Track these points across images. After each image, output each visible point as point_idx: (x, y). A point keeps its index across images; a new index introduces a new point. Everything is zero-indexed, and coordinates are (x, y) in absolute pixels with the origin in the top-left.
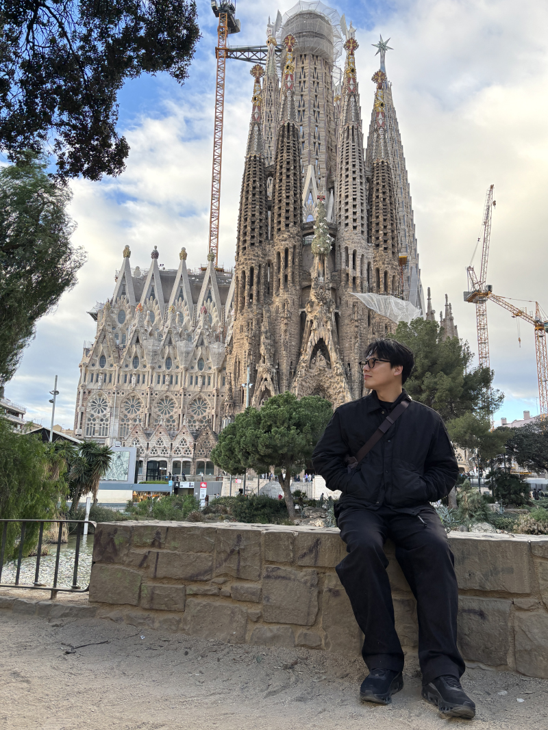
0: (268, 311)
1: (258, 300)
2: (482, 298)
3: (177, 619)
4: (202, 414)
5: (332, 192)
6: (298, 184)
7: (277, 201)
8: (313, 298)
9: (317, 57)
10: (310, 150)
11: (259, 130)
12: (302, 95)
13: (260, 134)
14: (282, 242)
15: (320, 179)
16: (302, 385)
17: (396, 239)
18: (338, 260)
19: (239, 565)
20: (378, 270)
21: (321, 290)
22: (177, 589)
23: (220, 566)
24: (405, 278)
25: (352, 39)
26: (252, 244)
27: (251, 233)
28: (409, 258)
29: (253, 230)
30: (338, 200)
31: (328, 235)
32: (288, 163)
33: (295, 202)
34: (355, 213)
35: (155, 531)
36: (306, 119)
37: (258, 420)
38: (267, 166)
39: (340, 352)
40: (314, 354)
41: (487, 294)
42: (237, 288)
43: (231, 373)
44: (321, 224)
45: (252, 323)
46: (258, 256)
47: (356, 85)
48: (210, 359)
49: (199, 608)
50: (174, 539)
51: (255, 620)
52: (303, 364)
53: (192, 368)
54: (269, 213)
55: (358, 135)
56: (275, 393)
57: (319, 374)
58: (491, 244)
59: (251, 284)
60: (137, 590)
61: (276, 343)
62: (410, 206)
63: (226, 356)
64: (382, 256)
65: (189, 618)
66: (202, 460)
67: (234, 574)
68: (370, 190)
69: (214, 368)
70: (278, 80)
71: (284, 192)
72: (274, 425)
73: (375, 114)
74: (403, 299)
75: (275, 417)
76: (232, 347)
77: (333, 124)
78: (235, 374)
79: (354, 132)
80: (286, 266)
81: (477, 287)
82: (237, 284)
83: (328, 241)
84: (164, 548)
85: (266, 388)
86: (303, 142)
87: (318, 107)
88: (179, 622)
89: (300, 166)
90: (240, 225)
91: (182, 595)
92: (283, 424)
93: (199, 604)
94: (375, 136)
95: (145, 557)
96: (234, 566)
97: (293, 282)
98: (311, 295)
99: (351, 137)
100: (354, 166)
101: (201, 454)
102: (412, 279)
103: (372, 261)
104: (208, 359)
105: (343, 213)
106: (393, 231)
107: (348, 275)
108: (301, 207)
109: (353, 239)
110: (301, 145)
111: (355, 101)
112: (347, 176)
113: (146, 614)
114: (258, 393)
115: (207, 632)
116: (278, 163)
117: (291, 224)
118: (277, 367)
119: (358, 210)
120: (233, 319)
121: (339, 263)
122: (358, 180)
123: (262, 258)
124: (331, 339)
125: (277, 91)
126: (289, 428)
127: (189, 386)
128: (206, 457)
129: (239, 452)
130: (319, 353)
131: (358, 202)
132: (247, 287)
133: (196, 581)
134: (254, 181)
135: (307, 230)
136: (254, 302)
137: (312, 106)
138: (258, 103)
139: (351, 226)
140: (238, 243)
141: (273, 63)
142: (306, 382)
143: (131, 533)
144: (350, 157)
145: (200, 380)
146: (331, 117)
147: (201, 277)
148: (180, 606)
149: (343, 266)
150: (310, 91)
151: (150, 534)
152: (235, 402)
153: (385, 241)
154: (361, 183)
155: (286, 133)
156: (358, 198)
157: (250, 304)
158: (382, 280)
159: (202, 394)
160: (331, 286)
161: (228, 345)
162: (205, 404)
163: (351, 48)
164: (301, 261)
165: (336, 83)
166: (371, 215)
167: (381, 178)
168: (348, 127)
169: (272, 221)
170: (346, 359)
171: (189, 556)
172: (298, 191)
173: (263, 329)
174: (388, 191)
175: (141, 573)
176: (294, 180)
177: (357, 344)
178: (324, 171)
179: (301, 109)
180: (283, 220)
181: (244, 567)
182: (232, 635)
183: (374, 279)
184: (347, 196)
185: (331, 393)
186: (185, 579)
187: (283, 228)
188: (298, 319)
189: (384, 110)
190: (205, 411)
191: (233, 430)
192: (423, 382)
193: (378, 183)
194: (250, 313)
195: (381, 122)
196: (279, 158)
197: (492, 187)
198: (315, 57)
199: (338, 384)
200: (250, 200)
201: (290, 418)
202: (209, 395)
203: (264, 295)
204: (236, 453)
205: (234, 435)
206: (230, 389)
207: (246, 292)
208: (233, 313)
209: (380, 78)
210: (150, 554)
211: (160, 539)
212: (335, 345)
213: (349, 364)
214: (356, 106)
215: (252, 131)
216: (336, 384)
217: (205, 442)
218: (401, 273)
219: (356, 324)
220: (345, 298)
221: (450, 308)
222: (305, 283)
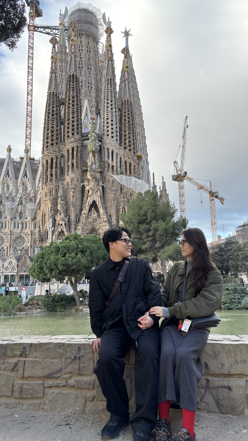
0: (63, 184)
1: (56, 178)
2: (181, 178)
3: (39, 403)
4: (22, 246)
5: (99, 116)
6: (79, 110)
7: (66, 119)
8: (89, 177)
9: (89, 36)
10: (86, 91)
11: (55, 77)
12: (81, 58)
13: (56, 79)
14: (70, 144)
15: (92, 108)
16: (83, 228)
17: (135, 145)
18: (103, 155)
19: (79, 367)
20: (126, 162)
21: (94, 173)
22: (38, 384)
23: (67, 367)
24: (140, 167)
25: (109, 27)
26: (52, 144)
27: (51, 138)
28: (142, 156)
29: (52, 136)
30: (103, 121)
31: (97, 141)
32: (73, 97)
33: (78, 120)
34: (112, 129)
35: (22, 347)
36: (83, 72)
37: (58, 249)
38: (60, 98)
39: (105, 208)
40: (90, 210)
41: (185, 177)
42: (43, 170)
43: (40, 221)
44: (93, 134)
45: (52, 191)
46: (55, 151)
47: (112, 54)
48: (27, 212)
49: (53, 395)
50: (36, 351)
51: (91, 400)
52: (84, 216)
53: (15, 218)
54: (62, 126)
55: (114, 83)
56: (67, 233)
57: (93, 221)
58: (186, 149)
59: (52, 168)
60: (11, 386)
61: (68, 203)
62: (143, 126)
63: (37, 211)
64: (128, 154)
65: (47, 402)
66: (22, 273)
67: (76, 372)
68: (121, 115)
69: (29, 218)
70: (66, 47)
71: (71, 114)
72: (67, 252)
73: (123, 72)
74: (140, 179)
75: (68, 247)
76: (41, 205)
77: (99, 76)
78: (42, 222)
79: (112, 81)
80: (73, 158)
81: (179, 173)
82: (43, 168)
83: (97, 144)
84: (29, 357)
85: (62, 230)
86: (82, 86)
87: (90, 66)
88: (40, 404)
89: (80, 100)
90: (44, 132)
91: (42, 387)
92: (73, 252)
93: (53, 393)
94: (124, 85)
95: (16, 364)
96: (76, 367)
97: (77, 167)
98: (88, 175)
99: (109, 84)
100: (111, 101)
101: (22, 270)
102: (145, 167)
103: (122, 157)
104: (25, 213)
105: (105, 128)
106: (134, 140)
107: (109, 164)
108: (81, 124)
109: (111, 144)
110: (80, 87)
111: (112, 64)
112: (108, 107)
113: (17, 401)
114: (57, 233)
115: (59, 410)
116: (67, 97)
117: (76, 133)
118: (68, 217)
119: (114, 127)
120: (40, 189)
121: (104, 157)
122: (114, 110)
123: (58, 152)
124: (100, 201)
125: (66, 54)
126: (77, 254)
127: (13, 229)
128: (25, 272)
129: (46, 269)
130: (93, 209)
131: (114, 122)
132: (49, 170)
133: (51, 378)
134: (53, 107)
135: (85, 137)
136: (54, 178)
137: (87, 64)
138: (54, 60)
139: (110, 136)
140: (43, 143)
141: (63, 37)
142: (86, 226)
143: (5, 348)
144: (109, 96)
145: (20, 226)
146: (98, 72)
147: (20, 163)
148: (40, 395)
149: (106, 159)
150: (85, 56)
151: (19, 349)
152: (43, 239)
153: (130, 146)
154: (116, 111)
155: (72, 79)
156: (114, 120)
157: (51, 179)
158: (128, 168)
159: (22, 235)
160: (99, 170)
161: (38, 204)
162: (24, 240)
163: (109, 32)
164: (81, 155)
165: (100, 52)
166: (122, 130)
167: (127, 109)
168: (108, 78)
169: (64, 131)
170: (109, 213)
171: (46, 362)
172: (79, 114)
173: (59, 195)
174: (131, 117)
175: (13, 374)
176: (77, 107)
177: (115, 204)
178: (94, 103)
179: (80, 66)
180: (70, 130)
181: (84, 367)
182: (76, 410)
183: (123, 167)
184: (108, 119)
185: (100, 232)
186: (44, 377)
187: (71, 136)
188: (81, 189)
189: (128, 69)
190: (24, 244)
191: (42, 256)
192: (151, 226)
193: (125, 112)
194: (52, 185)
195: (126, 77)
196: (68, 94)
197: (187, 117)
198: (88, 36)
199: (104, 227)
200: (50, 118)
201: (77, 248)
202: (26, 235)
203: (60, 175)
204: (45, 270)
205: (43, 258)
206: (40, 231)
207: (49, 172)
208: (40, 185)
209: (126, 51)
210: (20, 362)
211: (26, 351)
212: (102, 205)
213: (110, 216)
214: (112, 66)
215: (51, 77)
216: (103, 227)
217: (24, 263)
218: (138, 164)
219: (114, 192)
220: (107, 178)
221: (165, 184)
222: (84, 168)
